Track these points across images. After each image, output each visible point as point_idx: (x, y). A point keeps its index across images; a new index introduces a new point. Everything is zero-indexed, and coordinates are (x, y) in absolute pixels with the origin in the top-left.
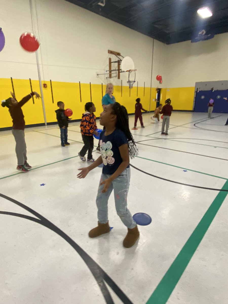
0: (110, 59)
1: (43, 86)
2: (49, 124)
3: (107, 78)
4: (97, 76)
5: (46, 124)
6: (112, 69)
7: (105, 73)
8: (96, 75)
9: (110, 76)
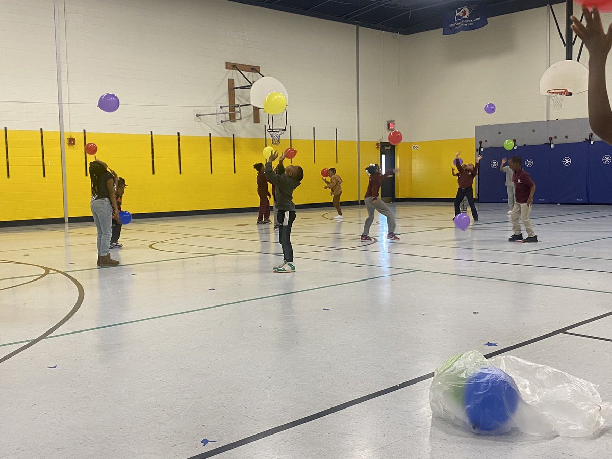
0: (231, 81)
1: (67, 141)
2: (74, 220)
3: (222, 122)
4: (197, 119)
5: (67, 220)
6: (237, 102)
7: (218, 112)
8: (193, 116)
9: (233, 118)
